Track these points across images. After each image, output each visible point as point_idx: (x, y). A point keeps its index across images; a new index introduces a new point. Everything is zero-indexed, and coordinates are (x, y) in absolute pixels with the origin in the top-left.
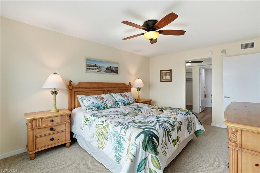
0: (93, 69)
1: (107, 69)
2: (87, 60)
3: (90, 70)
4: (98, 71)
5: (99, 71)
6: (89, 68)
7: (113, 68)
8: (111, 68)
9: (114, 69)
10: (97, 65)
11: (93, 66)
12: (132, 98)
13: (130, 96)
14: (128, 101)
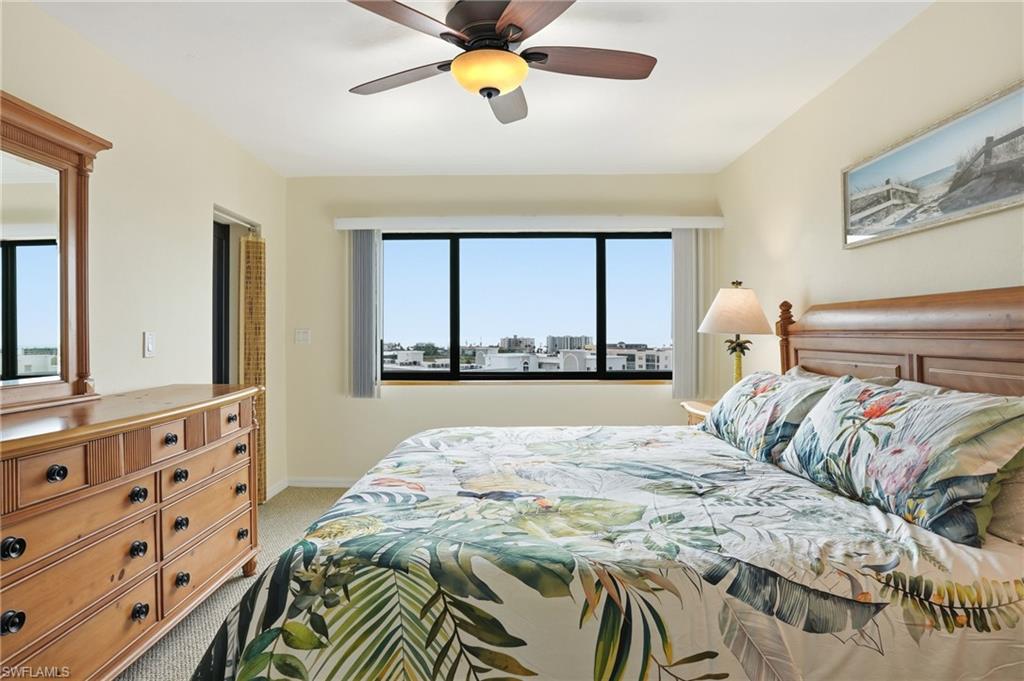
0: (875, 217)
1: (962, 179)
2: (847, 177)
3: (861, 232)
4: (899, 224)
5: (905, 221)
6: (860, 221)
8: (997, 149)
10: (894, 183)
11: (876, 200)
12: (911, 453)
13: (917, 430)
14: (844, 457)
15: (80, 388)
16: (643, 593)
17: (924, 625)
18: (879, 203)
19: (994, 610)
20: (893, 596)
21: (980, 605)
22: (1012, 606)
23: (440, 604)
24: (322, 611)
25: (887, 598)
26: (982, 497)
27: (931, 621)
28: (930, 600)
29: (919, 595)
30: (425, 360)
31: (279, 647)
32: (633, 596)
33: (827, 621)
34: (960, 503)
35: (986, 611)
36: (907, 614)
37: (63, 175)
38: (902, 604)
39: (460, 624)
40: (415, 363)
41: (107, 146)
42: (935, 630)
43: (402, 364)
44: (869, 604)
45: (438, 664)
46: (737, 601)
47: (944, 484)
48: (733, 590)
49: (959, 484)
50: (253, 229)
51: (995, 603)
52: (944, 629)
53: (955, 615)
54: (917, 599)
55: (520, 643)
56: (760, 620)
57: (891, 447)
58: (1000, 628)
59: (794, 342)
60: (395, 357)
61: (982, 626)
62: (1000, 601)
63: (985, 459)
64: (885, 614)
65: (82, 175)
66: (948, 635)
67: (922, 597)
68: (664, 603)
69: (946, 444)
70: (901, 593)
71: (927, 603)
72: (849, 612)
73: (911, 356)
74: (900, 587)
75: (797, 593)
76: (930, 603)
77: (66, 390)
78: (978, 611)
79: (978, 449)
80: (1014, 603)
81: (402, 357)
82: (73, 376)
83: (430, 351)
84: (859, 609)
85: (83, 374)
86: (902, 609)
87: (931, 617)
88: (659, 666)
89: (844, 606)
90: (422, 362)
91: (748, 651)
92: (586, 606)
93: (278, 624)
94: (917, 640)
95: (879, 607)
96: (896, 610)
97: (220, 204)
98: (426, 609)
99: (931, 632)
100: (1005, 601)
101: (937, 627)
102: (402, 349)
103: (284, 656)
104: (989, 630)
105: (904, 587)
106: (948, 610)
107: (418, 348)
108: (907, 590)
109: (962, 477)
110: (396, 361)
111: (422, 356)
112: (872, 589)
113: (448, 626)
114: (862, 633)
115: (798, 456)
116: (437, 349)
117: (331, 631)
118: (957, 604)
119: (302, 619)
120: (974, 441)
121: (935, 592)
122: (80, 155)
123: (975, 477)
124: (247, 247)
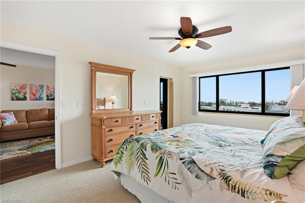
15: (131, 110)
16: (167, 157)
17: (224, 188)
19: (248, 193)
20: (219, 177)
21: (245, 190)
22: (256, 194)
23: (139, 149)
24: (127, 146)
25: (217, 177)
26: (278, 163)
27: (227, 188)
28: (229, 182)
29: (226, 180)
30: (250, 107)
31: (122, 149)
32: (165, 157)
33: (200, 177)
34: (271, 163)
35: (246, 192)
36: (221, 183)
37: (129, 76)
38: (221, 180)
39: (141, 153)
40: (247, 108)
41: (135, 70)
42: (228, 190)
43: (242, 108)
44: (212, 177)
45: (137, 158)
46: (183, 165)
48: (183, 163)
49: (271, 157)
50: (171, 79)
51: (250, 191)
52: (230, 191)
53: (235, 189)
54: (225, 181)
55: (147, 159)
56: (186, 171)
58: (249, 199)
60: (241, 106)
61: (243, 196)
62: (252, 191)
63: (284, 151)
64: (215, 181)
65: (131, 76)
66: (231, 193)
67: (227, 181)
68: (170, 160)
70: (222, 178)
71: (228, 183)
72: (206, 177)
74: (223, 176)
75: (197, 168)
76: (229, 183)
77: (129, 110)
78: (243, 191)
80: (257, 194)
81: (243, 105)
82: (130, 108)
83: (253, 104)
84: (209, 177)
85: (131, 107)
86: (220, 181)
87: (227, 187)
88: (166, 172)
89: (206, 175)
90: (249, 107)
91: (182, 176)
92: (158, 156)
93: (122, 146)
94: (222, 191)
95: (214, 178)
96: (219, 181)
97: (161, 76)
98: (137, 149)
99: (226, 190)
100: (254, 192)
101: (229, 190)
102: (244, 103)
103: (122, 151)
104: (245, 198)
105: (224, 177)
106: (233, 187)
107: (249, 103)
108: (224, 178)
109: (274, 155)
110: (241, 107)
111: (249, 106)
112: (215, 174)
113: (139, 153)
114: (207, 183)
116: (256, 104)
117: (128, 149)
118: (237, 186)
119: (125, 146)
120: (283, 144)
121: (232, 181)
122: (131, 73)
123: (276, 156)
124: (170, 83)
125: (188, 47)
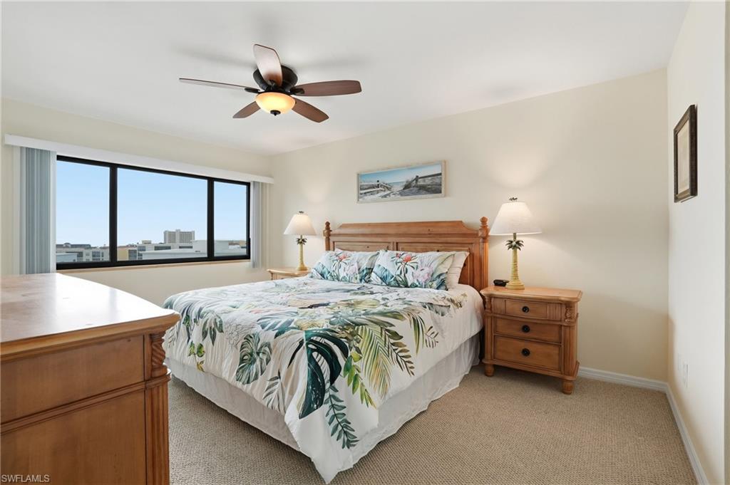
0: (372, 193)
1: (407, 186)
2: (359, 176)
3: (366, 197)
4: (382, 197)
5: (385, 196)
6: (365, 193)
7: (424, 181)
8: (420, 180)
9: (428, 181)
10: (381, 183)
11: (373, 187)
12: (427, 270)
13: (425, 263)
14: (403, 274)
18: (374, 188)
23: (383, 331)
24: (357, 345)
25: (448, 304)
34: (442, 281)
38: (452, 305)
45: (388, 351)
47: (439, 276)
55: (402, 337)
57: (419, 269)
59: (332, 239)
69: (436, 265)
73: (394, 243)
79: (443, 266)
88: (425, 334)
89: (445, 308)
92: (410, 322)
109: (441, 274)
113: (387, 338)
115: (381, 278)
117: (362, 352)
119: (354, 350)
125: (275, 112)
